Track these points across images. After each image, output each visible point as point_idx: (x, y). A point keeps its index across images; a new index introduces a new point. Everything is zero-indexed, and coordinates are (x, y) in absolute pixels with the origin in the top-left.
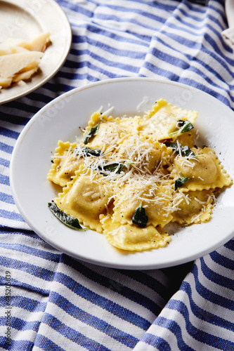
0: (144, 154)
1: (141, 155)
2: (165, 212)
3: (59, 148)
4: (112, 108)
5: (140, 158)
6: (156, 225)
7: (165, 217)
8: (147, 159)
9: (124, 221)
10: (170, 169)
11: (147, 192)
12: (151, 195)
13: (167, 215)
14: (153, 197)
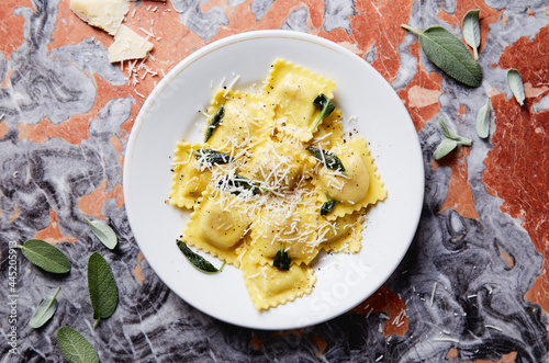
0: (283, 177)
1: (279, 178)
2: (310, 248)
3: (177, 150)
4: (238, 77)
5: (277, 182)
6: (299, 264)
7: (310, 254)
8: (287, 183)
9: (264, 261)
10: (314, 182)
11: (288, 229)
12: (293, 231)
13: (311, 251)
14: (295, 233)
